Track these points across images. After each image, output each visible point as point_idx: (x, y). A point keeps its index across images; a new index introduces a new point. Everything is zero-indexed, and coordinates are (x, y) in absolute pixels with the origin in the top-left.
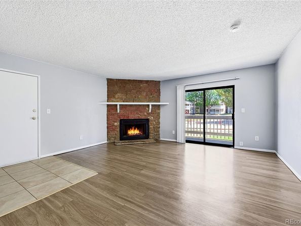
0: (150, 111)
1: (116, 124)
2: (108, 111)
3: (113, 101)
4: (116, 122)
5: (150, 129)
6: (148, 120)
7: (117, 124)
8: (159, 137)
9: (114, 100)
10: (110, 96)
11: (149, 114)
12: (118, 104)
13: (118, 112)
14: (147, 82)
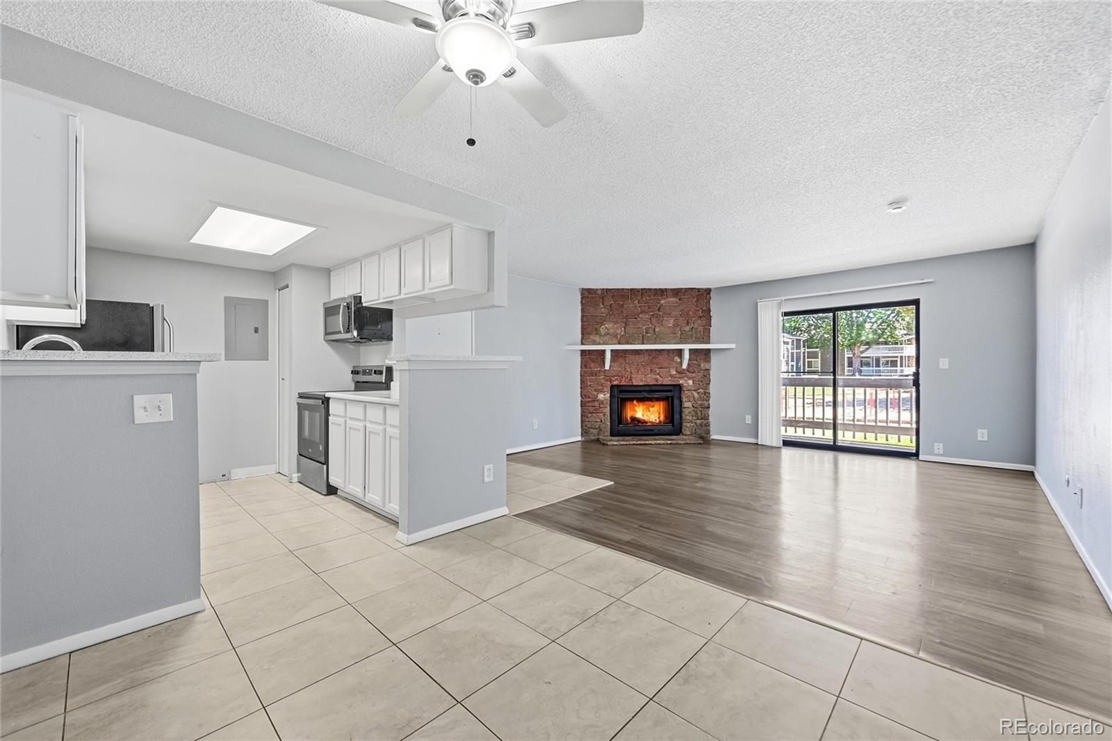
0: (685, 366)
1: (601, 396)
2: (584, 365)
3: (594, 343)
4: (602, 392)
5: (686, 411)
6: (679, 387)
7: (604, 396)
8: (708, 432)
9: (597, 338)
10: (588, 330)
11: (681, 372)
12: (608, 348)
13: (607, 367)
14: (676, 292)
